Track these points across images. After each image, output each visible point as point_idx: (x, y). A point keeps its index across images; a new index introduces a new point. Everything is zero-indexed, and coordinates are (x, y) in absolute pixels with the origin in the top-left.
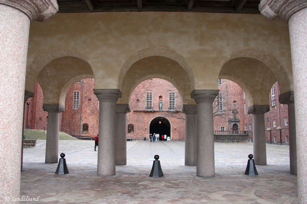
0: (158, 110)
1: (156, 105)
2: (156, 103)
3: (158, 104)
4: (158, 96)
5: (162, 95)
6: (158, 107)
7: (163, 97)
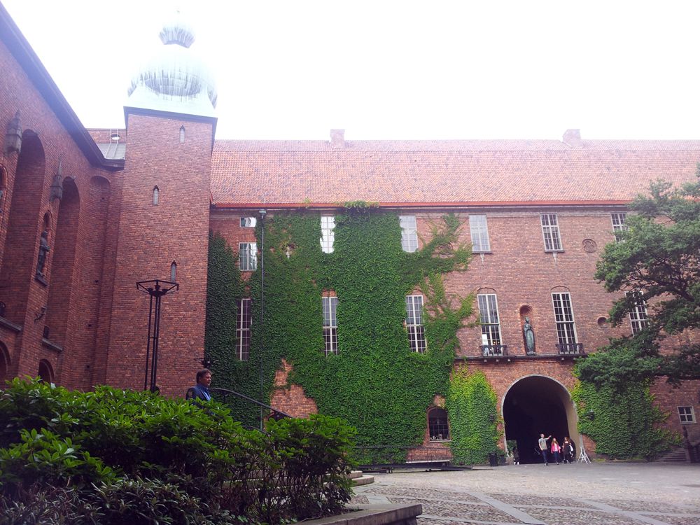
0: (522, 353)
1: (514, 337)
2: (515, 332)
3: (520, 335)
4: (516, 308)
5: (530, 305)
6: (523, 345)
7: (535, 310)
